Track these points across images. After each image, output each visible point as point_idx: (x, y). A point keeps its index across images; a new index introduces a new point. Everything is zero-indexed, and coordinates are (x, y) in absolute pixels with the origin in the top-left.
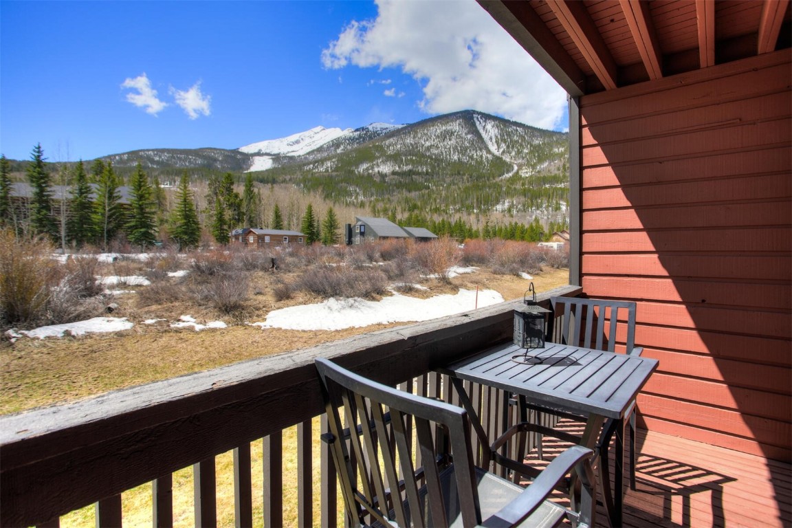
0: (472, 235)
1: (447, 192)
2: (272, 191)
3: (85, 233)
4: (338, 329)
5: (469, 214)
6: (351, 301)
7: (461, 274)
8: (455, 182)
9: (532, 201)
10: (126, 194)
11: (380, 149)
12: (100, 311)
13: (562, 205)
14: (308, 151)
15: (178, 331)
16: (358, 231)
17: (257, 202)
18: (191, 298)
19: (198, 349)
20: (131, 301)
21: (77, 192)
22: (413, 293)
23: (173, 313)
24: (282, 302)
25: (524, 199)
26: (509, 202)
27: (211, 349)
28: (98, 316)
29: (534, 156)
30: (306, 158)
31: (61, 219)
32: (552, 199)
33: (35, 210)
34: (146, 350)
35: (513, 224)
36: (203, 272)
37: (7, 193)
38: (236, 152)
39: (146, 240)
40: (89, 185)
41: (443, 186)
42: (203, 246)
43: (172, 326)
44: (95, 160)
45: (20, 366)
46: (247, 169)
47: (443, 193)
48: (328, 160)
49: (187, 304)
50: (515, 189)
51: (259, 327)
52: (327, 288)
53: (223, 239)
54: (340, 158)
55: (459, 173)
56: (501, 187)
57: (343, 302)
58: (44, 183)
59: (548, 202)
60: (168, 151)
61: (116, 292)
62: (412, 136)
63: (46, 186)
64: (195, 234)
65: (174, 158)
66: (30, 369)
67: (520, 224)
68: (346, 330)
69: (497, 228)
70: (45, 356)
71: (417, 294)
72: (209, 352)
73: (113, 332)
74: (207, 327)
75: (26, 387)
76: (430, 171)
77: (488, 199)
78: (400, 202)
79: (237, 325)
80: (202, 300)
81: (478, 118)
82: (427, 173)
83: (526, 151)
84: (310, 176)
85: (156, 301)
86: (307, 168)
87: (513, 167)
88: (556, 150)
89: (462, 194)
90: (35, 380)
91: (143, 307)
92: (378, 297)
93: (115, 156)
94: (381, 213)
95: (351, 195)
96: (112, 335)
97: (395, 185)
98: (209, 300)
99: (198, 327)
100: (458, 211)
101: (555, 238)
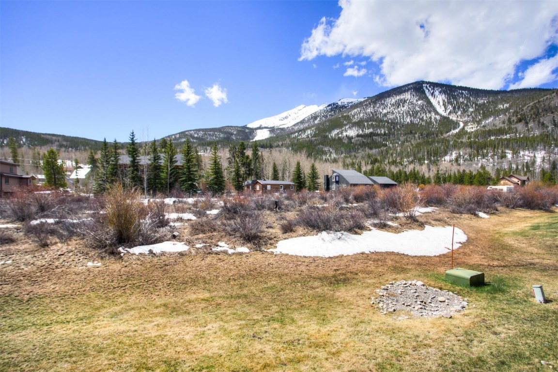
0: (424, 181)
1: (402, 148)
2: (271, 153)
3: (157, 185)
4: (331, 256)
5: (421, 164)
6: (339, 234)
7: (423, 213)
8: (408, 139)
9: (478, 152)
10: (180, 159)
11: (348, 118)
12: (169, 237)
13: (507, 153)
14: (294, 124)
15: (217, 253)
16: (334, 180)
17: (261, 161)
18: (224, 230)
19: (232, 267)
20: (186, 231)
21: (153, 159)
22: (387, 228)
23: (213, 240)
24: (287, 234)
25: (470, 150)
26: (456, 153)
27: (240, 268)
28: (167, 240)
29: (480, 113)
30: (293, 129)
31: (145, 177)
32: (498, 149)
33: (131, 171)
34: (198, 266)
35: (461, 171)
36: (229, 211)
37: (117, 162)
38: (245, 127)
39: (192, 190)
40: (159, 154)
41: (398, 144)
42: (227, 193)
43: (213, 249)
44: (162, 139)
45: (126, 272)
46: (253, 139)
47: (399, 148)
48: (309, 129)
49: (222, 234)
50: (462, 142)
51: (272, 253)
52: (320, 224)
53: (239, 188)
54: (318, 127)
55: (411, 133)
56: (449, 141)
57: (333, 235)
58: (136, 154)
59: (494, 151)
60: (203, 130)
61: (177, 224)
62: (372, 106)
63: (136, 157)
64: (222, 185)
65: (206, 135)
66: (131, 275)
67: (467, 171)
68: (337, 257)
69: (447, 175)
70: (139, 266)
71: (390, 230)
72: (239, 270)
73: (177, 252)
74: (237, 251)
75: (130, 287)
76: (387, 132)
77: (438, 152)
78: (364, 158)
79: (257, 250)
80: (231, 231)
81: (427, 87)
82: (385, 134)
83: (471, 110)
84: (296, 142)
85: (202, 231)
86: (293, 136)
87: (459, 124)
88: (501, 107)
89: (414, 149)
90: (135, 282)
91: (194, 235)
92: (359, 231)
93: (172, 135)
94: (350, 167)
95: (326, 154)
96: (177, 254)
97: (360, 145)
98: (236, 232)
99: (231, 251)
100: (412, 162)
101: (502, 182)
